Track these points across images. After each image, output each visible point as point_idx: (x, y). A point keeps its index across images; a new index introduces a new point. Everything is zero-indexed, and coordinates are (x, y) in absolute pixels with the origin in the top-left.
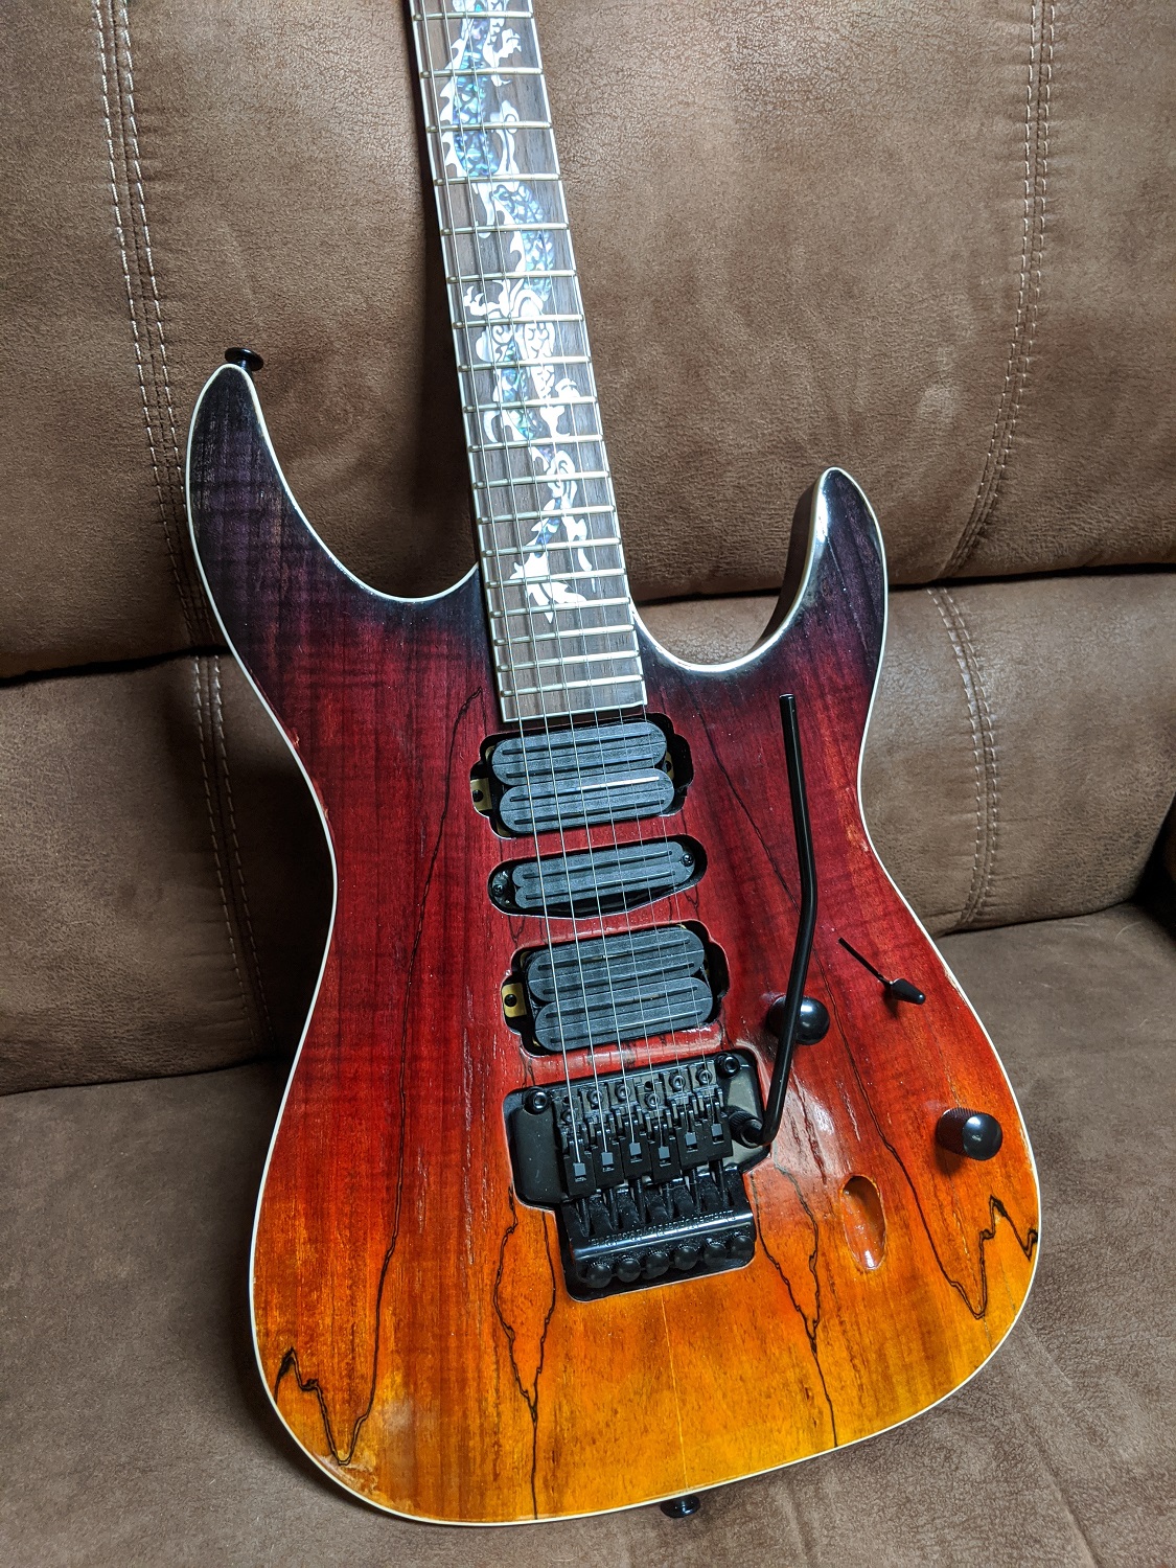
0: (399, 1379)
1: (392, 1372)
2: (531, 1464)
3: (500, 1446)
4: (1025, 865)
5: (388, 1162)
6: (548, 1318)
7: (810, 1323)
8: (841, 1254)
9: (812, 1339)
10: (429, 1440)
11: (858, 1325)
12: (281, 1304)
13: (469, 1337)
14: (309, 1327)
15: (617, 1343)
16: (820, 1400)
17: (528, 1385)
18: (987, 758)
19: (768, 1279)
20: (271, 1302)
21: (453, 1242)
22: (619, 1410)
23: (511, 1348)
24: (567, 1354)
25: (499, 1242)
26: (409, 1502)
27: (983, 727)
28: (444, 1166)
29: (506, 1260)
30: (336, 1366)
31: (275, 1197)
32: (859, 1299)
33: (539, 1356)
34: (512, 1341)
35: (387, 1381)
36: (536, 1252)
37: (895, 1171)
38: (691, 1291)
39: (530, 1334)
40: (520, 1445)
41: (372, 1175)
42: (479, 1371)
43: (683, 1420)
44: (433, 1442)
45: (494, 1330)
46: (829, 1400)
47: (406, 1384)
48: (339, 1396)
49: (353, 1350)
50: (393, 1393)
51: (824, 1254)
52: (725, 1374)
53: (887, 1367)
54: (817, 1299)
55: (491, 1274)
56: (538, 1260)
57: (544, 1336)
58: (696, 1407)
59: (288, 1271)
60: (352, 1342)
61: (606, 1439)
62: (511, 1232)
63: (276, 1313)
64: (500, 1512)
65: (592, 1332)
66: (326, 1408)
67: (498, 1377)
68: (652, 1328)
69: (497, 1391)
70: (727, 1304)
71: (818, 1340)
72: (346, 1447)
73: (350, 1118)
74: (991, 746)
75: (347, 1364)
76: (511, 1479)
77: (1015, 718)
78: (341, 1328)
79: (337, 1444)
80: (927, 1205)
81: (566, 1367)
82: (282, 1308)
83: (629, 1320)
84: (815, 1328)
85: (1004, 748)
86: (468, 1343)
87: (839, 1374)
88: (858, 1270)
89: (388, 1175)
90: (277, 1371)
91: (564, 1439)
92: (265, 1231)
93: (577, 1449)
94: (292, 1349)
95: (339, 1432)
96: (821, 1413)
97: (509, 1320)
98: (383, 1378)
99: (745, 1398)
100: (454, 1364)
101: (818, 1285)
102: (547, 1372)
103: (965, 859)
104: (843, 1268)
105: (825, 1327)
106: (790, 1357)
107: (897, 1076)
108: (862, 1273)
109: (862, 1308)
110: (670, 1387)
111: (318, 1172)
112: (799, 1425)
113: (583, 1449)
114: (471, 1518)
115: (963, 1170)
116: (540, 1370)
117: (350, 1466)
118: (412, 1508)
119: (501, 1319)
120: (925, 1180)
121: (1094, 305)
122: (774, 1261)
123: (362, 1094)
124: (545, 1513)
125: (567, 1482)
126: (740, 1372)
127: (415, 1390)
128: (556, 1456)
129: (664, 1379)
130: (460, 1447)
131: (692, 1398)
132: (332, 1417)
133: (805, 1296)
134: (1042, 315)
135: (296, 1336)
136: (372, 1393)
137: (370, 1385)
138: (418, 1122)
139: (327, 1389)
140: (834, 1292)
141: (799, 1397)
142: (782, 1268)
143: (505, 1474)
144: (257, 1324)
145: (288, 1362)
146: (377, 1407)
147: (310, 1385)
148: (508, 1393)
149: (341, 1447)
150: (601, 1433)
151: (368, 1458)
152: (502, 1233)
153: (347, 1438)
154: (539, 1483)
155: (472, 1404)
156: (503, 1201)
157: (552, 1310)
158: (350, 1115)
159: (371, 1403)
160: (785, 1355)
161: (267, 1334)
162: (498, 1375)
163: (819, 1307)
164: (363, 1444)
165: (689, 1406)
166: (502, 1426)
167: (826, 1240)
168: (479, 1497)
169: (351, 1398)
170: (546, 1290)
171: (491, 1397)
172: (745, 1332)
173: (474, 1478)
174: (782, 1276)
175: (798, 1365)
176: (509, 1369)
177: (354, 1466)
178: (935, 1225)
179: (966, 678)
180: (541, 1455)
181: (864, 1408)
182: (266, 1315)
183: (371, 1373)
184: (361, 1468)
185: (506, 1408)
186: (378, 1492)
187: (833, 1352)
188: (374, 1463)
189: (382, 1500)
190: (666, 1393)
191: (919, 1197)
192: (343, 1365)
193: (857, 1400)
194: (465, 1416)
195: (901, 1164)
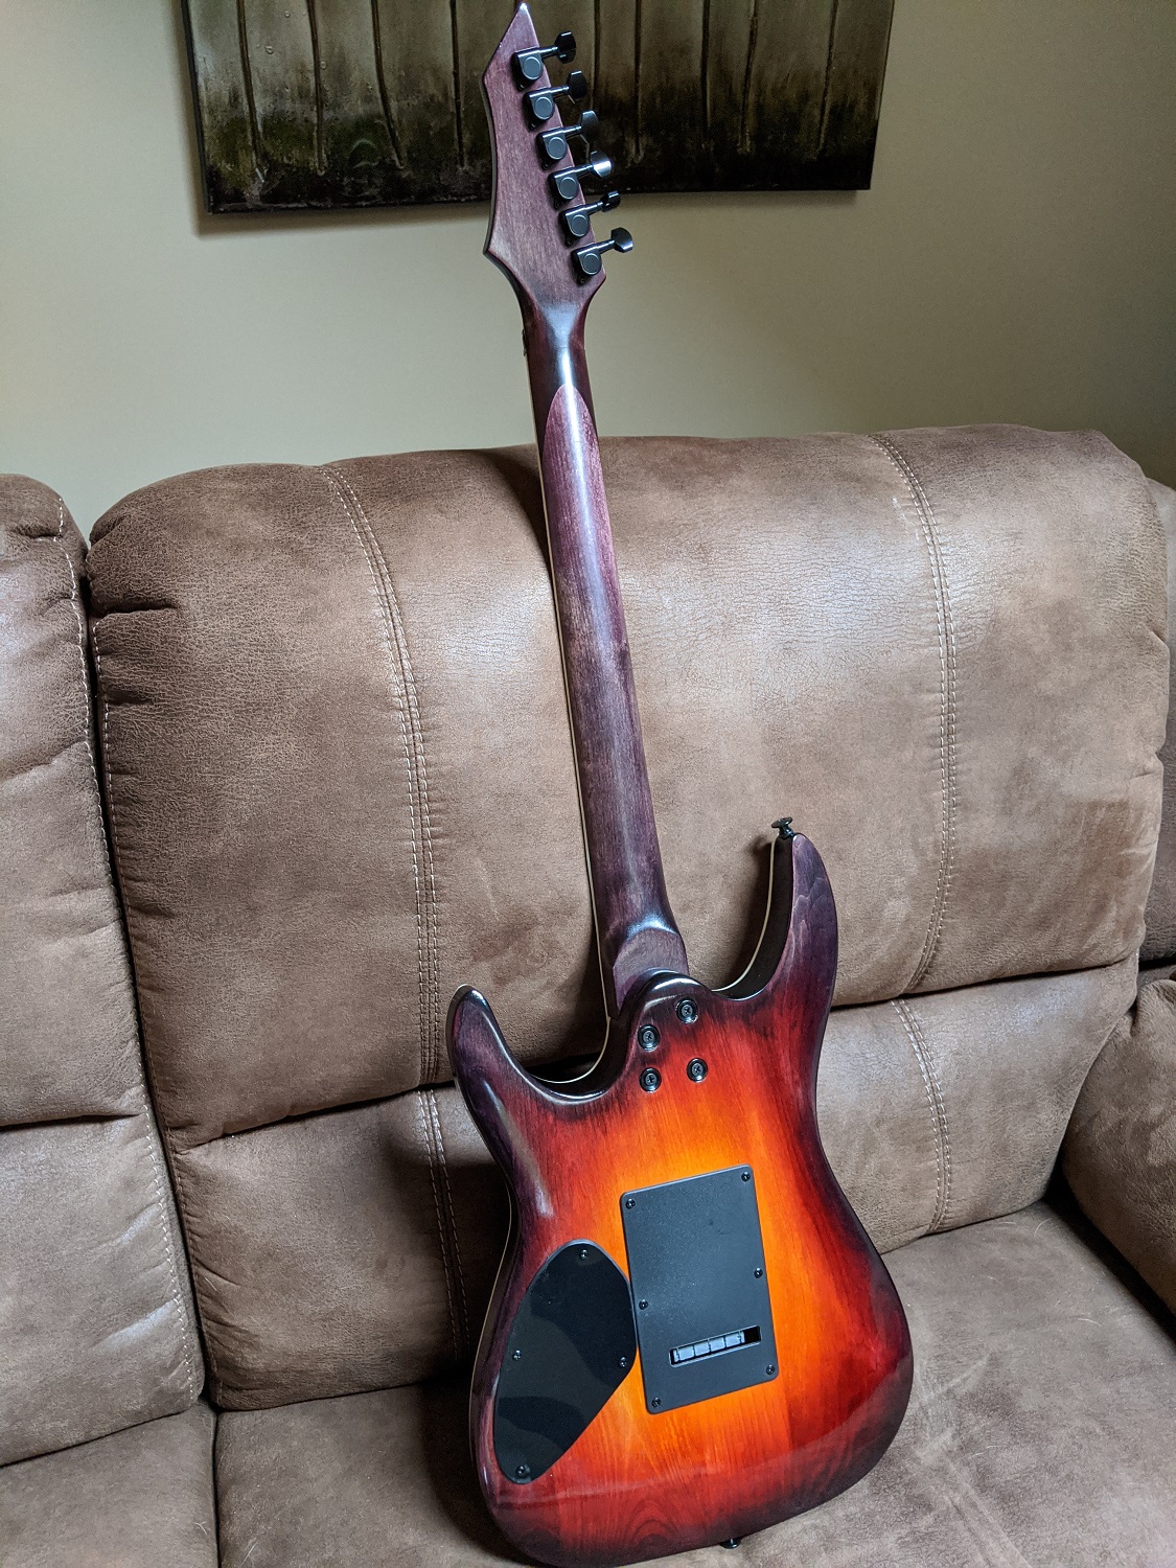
4: (970, 1191)
18: (941, 1122)
27: (937, 1102)
74: (942, 1113)
77: (956, 1093)
85: (951, 1115)
103: (931, 1191)
121: (988, 841)
134: (956, 852)
179: (923, 1067)
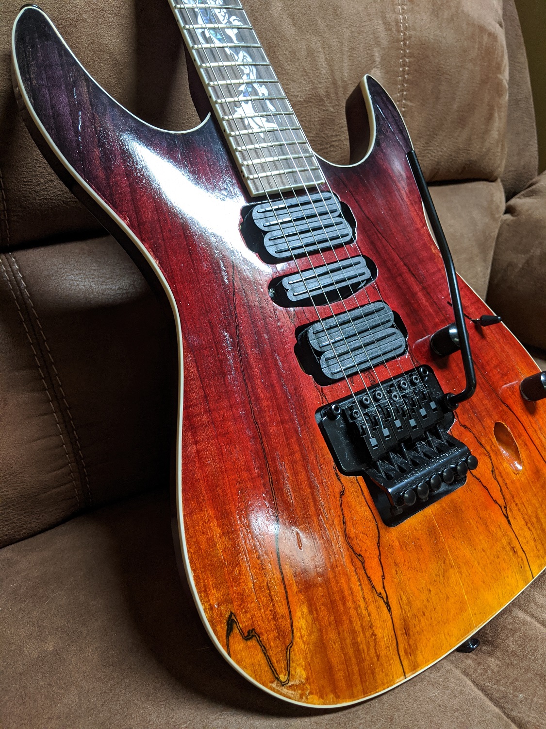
0: (305, 610)
1: (300, 606)
2: (395, 641)
3: (375, 635)
5: (261, 468)
6: (379, 543)
7: (503, 509)
8: (504, 466)
9: (507, 517)
10: (334, 646)
11: (524, 504)
12: (215, 584)
13: (339, 568)
14: (239, 594)
15: (418, 548)
16: (520, 552)
17: (380, 589)
19: (477, 488)
20: (208, 584)
21: (312, 509)
22: (431, 589)
23: (364, 567)
24: (395, 563)
25: (338, 502)
26: (332, 695)
28: (293, 462)
29: (345, 512)
30: (263, 615)
31: (192, 512)
32: (519, 489)
33: (381, 568)
34: (363, 563)
35: (299, 614)
36: (360, 503)
37: (512, 418)
38: (445, 505)
39: (372, 556)
40: (386, 630)
41: (252, 478)
42: (350, 589)
43: (463, 584)
44: (337, 646)
45: (352, 560)
46: (524, 551)
47: (310, 612)
48: (271, 635)
49: (272, 600)
50: (305, 621)
51: (497, 468)
52: (475, 550)
53: (542, 524)
54: (502, 494)
55: (340, 524)
56: (362, 508)
57: (380, 555)
58: (468, 575)
59: (215, 559)
60: (270, 594)
61: (430, 610)
62: (343, 494)
63: (214, 591)
64: (385, 681)
65: (403, 545)
66: (264, 648)
67: (362, 589)
68: (432, 532)
69: (364, 598)
70: (463, 509)
71: (510, 518)
72: (284, 671)
73: (228, 446)
75: (271, 610)
76: (386, 656)
78: (260, 588)
79: (278, 672)
80: (530, 431)
81: (396, 571)
82: (216, 587)
83: (420, 532)
84: (506, 511)
86: (339, 572)
87: (524, 534)
88: (514, 473)
89: (263, 477)
90: (225, 632)
91: (408, 618)
92: (191, 537)
93: (416, 622)
94: (231, 613)
95: (277, 662)
96: (522, 560)
97: (358, 550)
98: (296, 612)
99: (488, 561)
100: (335, 589)
101: (500, 486)
102: (387, 577)
104: (508, 474)
105: (510, 509)
106: (501, 531)
107: (495, 367)
108: (516, 474)
109: (522, 494)
110: (452, 567)
111: (217, 486)
112: (515, 570)
113: (419, 621)
114: (371, 692)
115: (537, 411)
116: (383, 577)
117: (290, 684)
118: (335, 698)
119: (353, 550)
120: (525, 418)
121: (428, 35)
122: (477, 478)
123: (231, 429)
124: (410, 672)
125: (416, 647)
126: (482, 547)
127: (317, 614)
128: (407, 631)
129: (447, 562)
130: (353, 644)
131: (464, 570)
132: (270, 653)
133: (497, 495)
134: (410, 37)
135: (232, 603)
136: (292, 626)
137: (289, 620)
138: (270, 438)
139: (262, 634)
140: (508, 488)
141: (511, 554)
142: (482, 481)
143: (383, 653)
144: (202, 604)
145: (231, 623)
146: (297, 634)
147: (250, 635)
148: (370, 597)
149: (281, 672)
150: (426, 607)
151: (300, 673)
152: (338, 496)
153: (283, 664)
154: (402, 653)
155: (352, 612)
156: (333, 477)
157: (379, 537)
158: (227, 444)
159: (293, 633)
160: (498, 529)
161: (211, 608)
162: (362, 587)
163: (504, 498)
164: (294, 665)
165: (464, 575)
166: (373, 621)
167: (495, 460)
168: (371, 675)
169: (279, 635)
170: (372, 525)
171: (362, 604)
172: (477, 522)
173: (366, 663)
174: (483, 486)
175: (506, 535)
176: (366, 582)
177: (293, 683)
178: (537, 442)
180: (399, 633)
181: (539, 551)
182: (207, 596)
183: (287, 612)
184: (297, 682)
185: (372, 608)
186: (311, 696)
187: (518, 523)
188: (304, 676)
189: (315, 701)
190: (451, 571)
191: (526, 428)
192: (268, 612)
193: (535, 548)
194: (351, 622)
195: (513, 412)
